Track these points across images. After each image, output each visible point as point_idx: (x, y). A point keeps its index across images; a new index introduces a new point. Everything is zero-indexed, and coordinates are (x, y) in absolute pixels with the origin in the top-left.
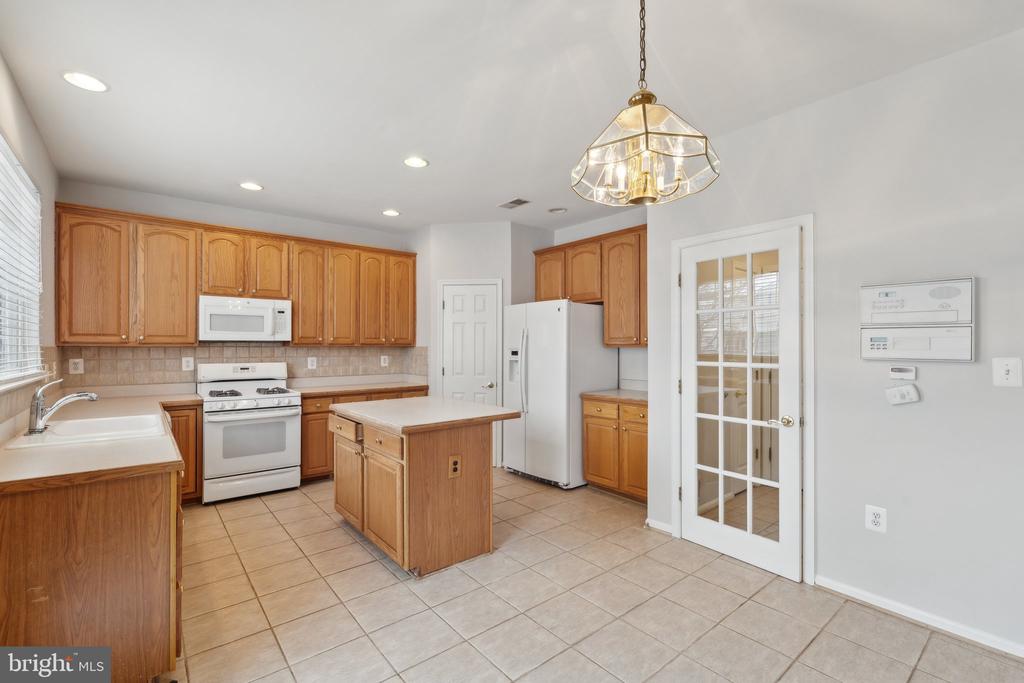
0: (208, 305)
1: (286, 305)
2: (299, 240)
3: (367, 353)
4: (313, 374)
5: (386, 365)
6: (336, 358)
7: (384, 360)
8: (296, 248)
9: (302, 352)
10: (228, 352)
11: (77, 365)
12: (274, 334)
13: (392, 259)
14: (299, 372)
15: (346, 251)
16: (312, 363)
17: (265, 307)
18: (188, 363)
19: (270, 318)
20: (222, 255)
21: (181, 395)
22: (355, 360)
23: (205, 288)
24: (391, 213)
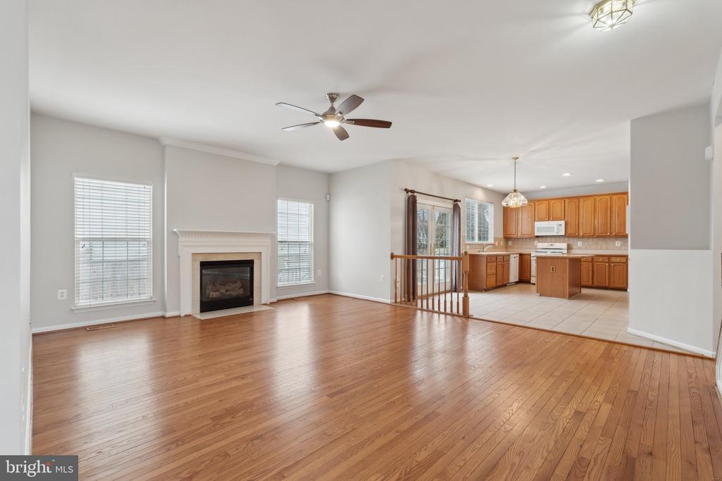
0: (538, 224)
1: (563, 223)
2: (568, 198)
3: (607, 240)
4: (580, 248)
5: (619, 245)
6: (591, 242)
7: (618, 243)
8: (567, 201)
9: (575, 239)
10: (548, 239)
11: (510, 243)
12: (557, 233)
13: (615, 197)
14: (575, 247)
15: (589, 198)
16: (580, 244)
17: (554, 224)
18: (536, 242)
19: (557, 227)
20: (543, 208)
21: (524, 251)
22: (601, 243)
23: (536, 219)
24: (600, 181)
